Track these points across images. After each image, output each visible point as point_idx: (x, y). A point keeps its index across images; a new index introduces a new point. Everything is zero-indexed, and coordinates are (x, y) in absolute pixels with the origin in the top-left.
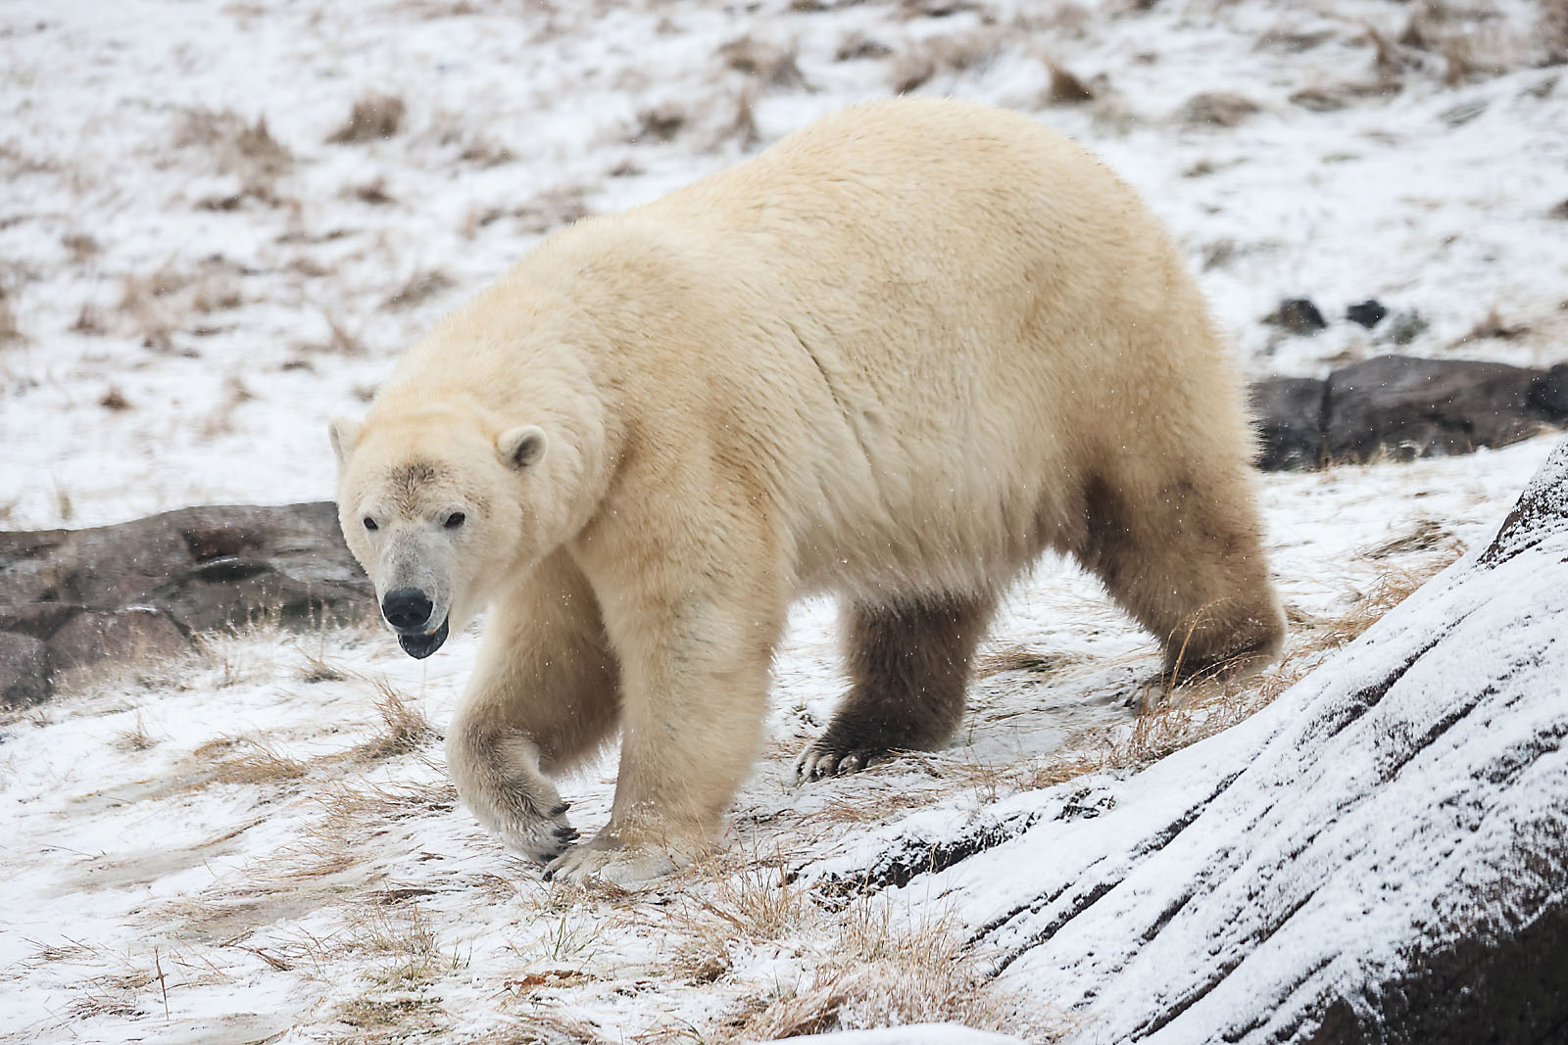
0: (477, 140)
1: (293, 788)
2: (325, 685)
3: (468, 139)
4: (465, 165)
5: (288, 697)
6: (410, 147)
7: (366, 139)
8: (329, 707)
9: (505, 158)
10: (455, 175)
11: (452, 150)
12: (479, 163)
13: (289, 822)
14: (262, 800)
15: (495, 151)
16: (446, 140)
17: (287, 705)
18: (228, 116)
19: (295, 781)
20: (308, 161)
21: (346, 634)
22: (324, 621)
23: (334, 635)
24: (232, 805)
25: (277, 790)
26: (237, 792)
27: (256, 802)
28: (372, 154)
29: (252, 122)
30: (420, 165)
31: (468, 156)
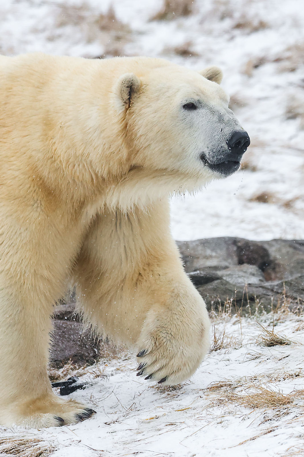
0: (243, 16)
1: (285, 411)
2: (277, 348)
3: (237, 15)
4: (237, 32)
5: (257, 356)
6: (201, 22)
7: (173, 19)
8: (284, 361)
9: (262, 26)
10: (232, 38)
11: (228, 23)
12: (247, 30)
13: (290, 431)
14: (267, 419)
15: (256, 23)
16: (223, 18)
17: (258, 360)
18: (84, 7)
19: (285, 407)
20: (141, 33)
21: (270, 316)
22: (257, 309)
23: (263, 318)
24: (248, 422)
25: (275, 413)
26: (249, 414)
27: (263, 420)
28: (180, 27)
29: (104, 9)
30: (209, 33)
31: (239, 26)
